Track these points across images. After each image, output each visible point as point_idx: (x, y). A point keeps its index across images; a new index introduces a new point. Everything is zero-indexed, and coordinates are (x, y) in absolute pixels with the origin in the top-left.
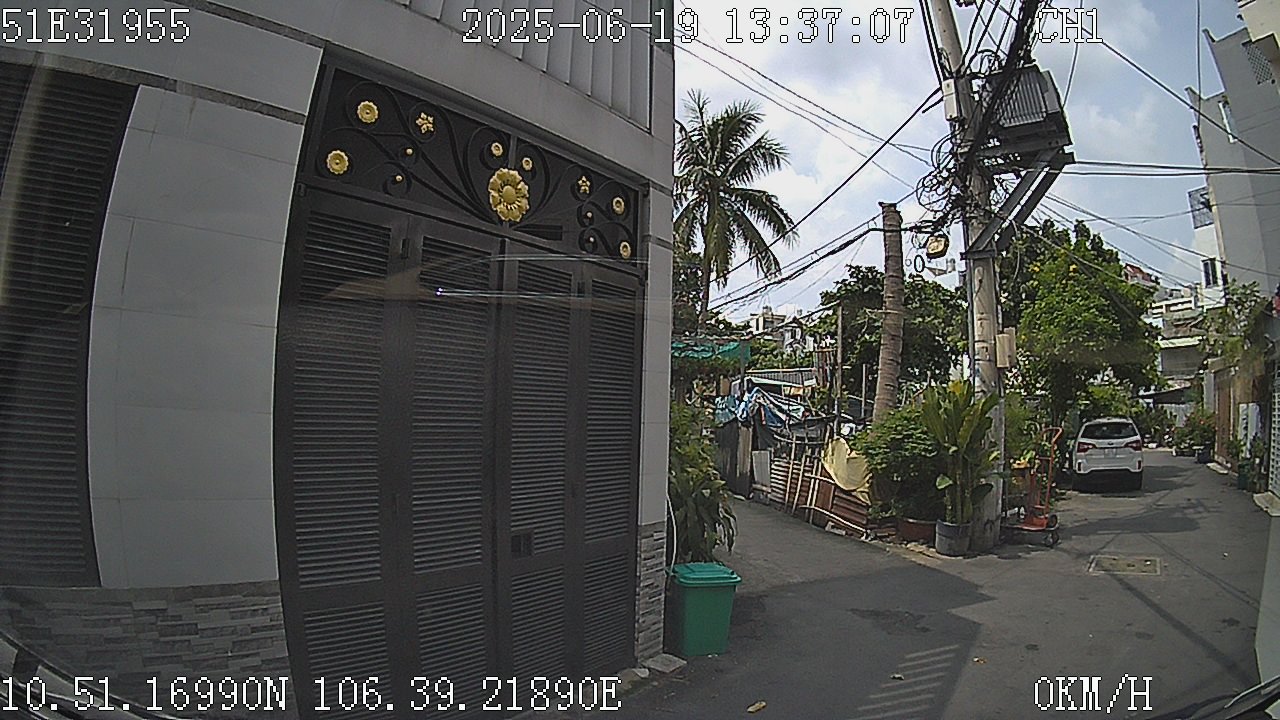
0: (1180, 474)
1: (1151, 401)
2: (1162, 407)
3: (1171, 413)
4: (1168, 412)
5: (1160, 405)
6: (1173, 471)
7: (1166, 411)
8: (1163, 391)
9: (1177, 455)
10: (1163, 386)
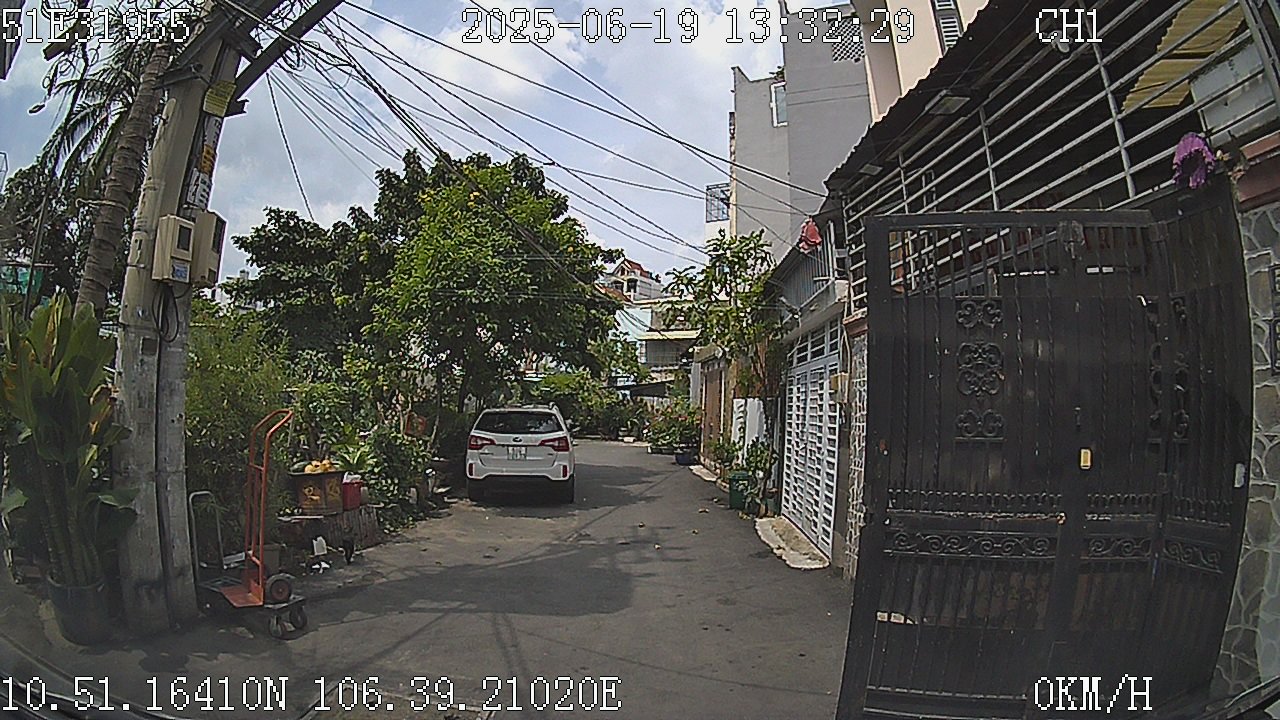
0: (644, 479)
1: (627, 392)
2: (642, 400)
3: (652, 407)
4: (649, 405)
5: (639, 398)
6: (635, 475)
7: (646, 404)
8: (644, 382)
9: (652, 453)
10: (645, 377)
